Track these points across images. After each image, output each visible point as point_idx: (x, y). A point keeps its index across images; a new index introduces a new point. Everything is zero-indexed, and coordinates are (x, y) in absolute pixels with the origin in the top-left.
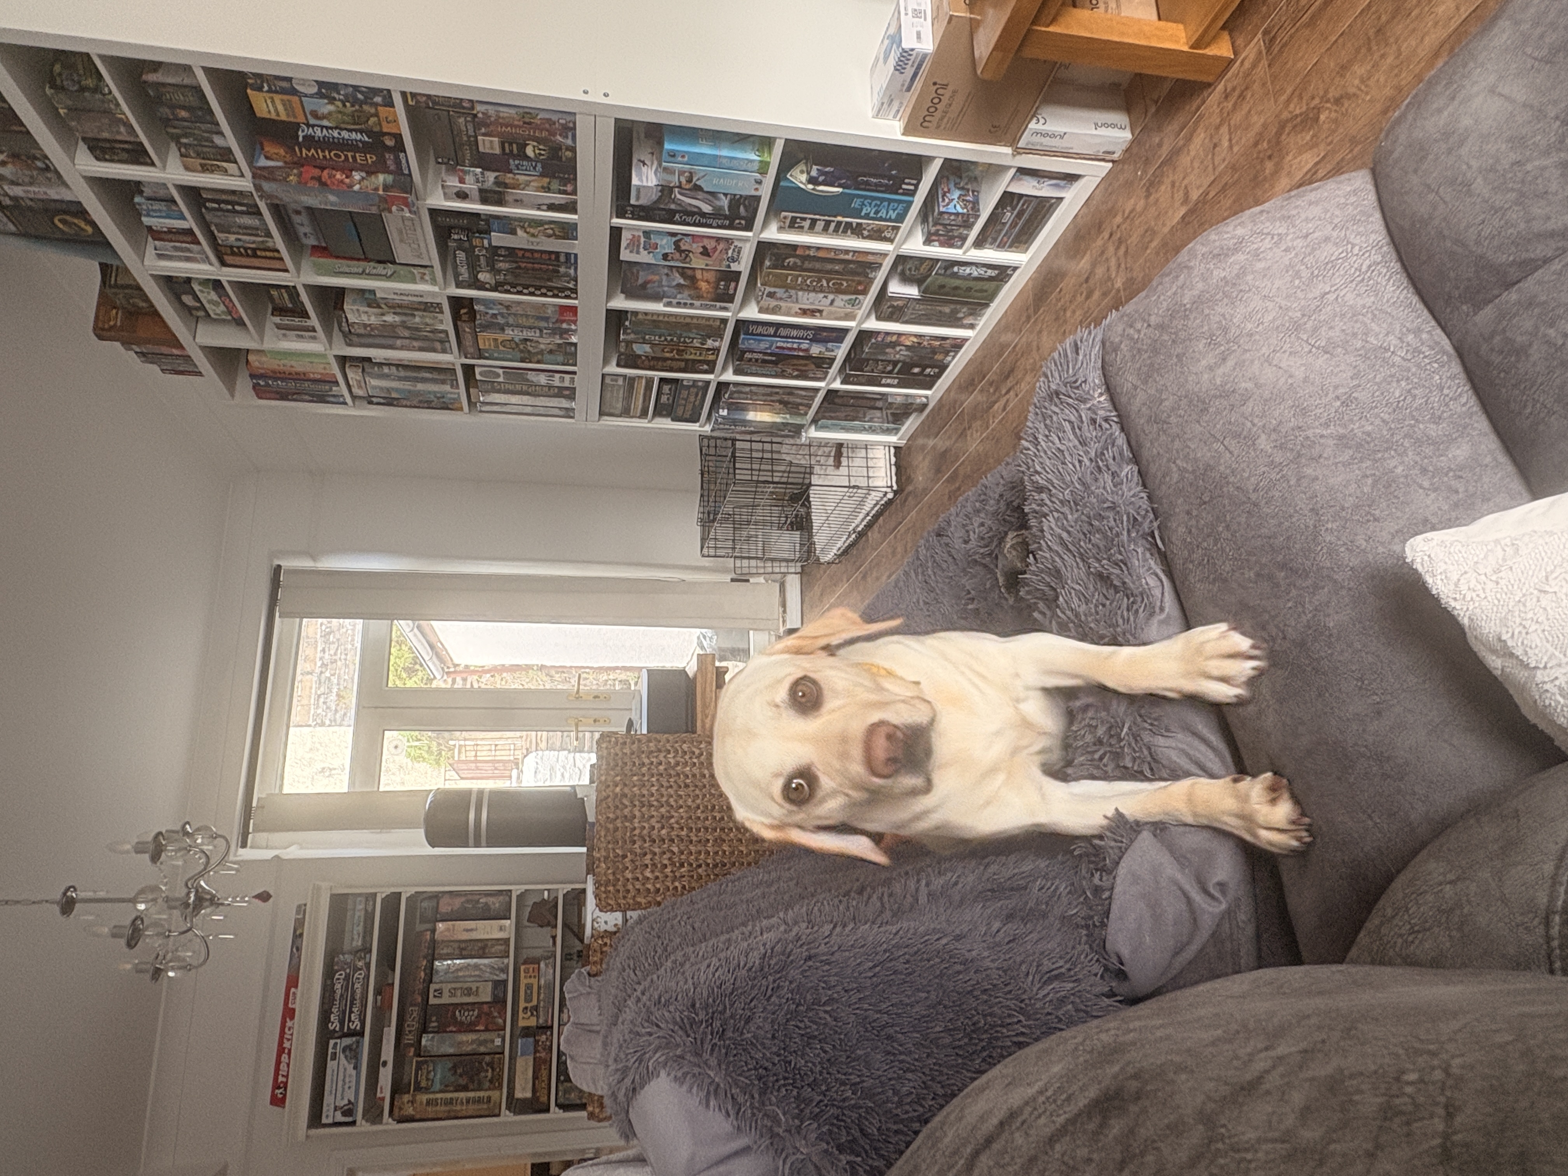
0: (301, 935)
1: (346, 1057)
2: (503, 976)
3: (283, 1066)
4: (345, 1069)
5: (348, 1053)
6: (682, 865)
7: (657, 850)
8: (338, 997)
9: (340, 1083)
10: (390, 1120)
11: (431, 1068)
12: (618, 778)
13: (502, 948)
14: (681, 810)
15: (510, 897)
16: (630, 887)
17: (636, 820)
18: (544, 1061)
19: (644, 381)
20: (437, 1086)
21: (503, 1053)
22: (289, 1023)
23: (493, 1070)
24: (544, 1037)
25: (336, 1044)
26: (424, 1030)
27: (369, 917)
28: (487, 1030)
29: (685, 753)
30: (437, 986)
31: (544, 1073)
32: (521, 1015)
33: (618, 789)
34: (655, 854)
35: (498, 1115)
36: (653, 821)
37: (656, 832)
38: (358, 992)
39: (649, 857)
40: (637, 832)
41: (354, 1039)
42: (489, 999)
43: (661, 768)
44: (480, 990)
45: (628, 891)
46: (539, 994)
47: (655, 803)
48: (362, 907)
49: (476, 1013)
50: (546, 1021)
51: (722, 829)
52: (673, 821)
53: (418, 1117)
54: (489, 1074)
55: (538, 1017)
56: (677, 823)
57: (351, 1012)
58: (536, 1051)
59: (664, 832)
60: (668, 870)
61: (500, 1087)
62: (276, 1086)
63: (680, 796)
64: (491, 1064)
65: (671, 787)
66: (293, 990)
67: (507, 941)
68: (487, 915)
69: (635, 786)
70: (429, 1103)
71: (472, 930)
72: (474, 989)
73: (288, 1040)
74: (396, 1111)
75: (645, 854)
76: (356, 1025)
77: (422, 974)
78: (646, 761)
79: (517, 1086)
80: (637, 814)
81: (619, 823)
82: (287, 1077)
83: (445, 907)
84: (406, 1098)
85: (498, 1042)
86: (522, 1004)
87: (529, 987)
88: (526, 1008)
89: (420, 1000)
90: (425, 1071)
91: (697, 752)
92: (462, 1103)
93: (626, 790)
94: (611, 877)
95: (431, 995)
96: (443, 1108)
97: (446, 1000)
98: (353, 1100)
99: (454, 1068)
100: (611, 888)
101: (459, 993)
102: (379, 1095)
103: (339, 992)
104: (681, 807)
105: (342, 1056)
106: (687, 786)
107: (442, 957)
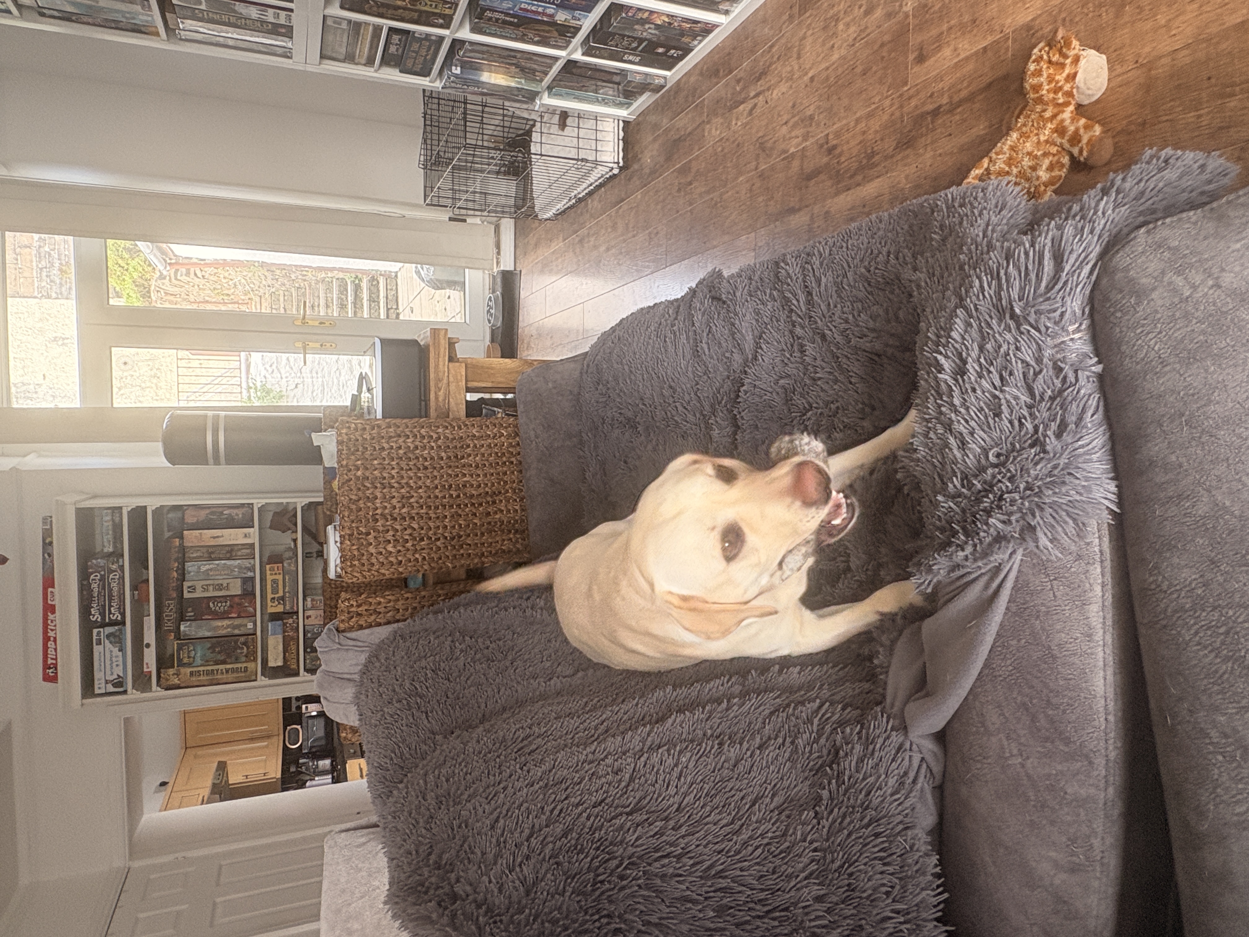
0: (51, 543)
1: (111, 642)
2: (250, 574)
3: (51, 652)
4: (111, 651)
5: (112, 639)
6: (422, 539)
7: (398, 527)
8: (96, 594)
9: (108, 662)
10: (159, 689)
11: (192, 648)
12: (359, 462)
13: (248, 551)
14: (420, 491)
15: (252, 509)
16: (374, 560)
17: (378, 501)
18: (292, 638)
19: (371, 28)
20: (198, 661)
21: (255, 634)
22: (51, 617)
23: (248, 648)
24: (290, 621)
25: (99, 633)
26: (182, 618)
27: (117, 528)
28: (239, 617)
29: (423, 437)
30: (190, 584)
31: (293, 647)
32: (269, 603)
33: (359, 473)
34: (397, 531)
35: (255, 680)
36: (394, 501)
37: (397, 511)
38: (115, 589)
39: (391, 533)
40: (379, 511)
41: (116, 628)
42: (239, 593)
43: (401, 452)
44: (231, 585)
45: (373, 564)
46: (284, 587)
47: (396, 485)
48: (109, 518)
49: (228, 603)
50: (292, 608)
51: (459, 506)
52: (412, 500)
53: (182, 685)
54: (245, 651)
55: (284, 605)
56: (417, 502)
57: (110, 606)
58: (284, 632)
59: (404, 510)
60: (409, 545)
61: (255, 660)
62: (46, 667)
63: (420, 478)
64: (245, 643)
65: (410, 469)
66: (50, 590)
67: (252, 546)
68: (231, 524)
69: (376, 469)
70: (192, 674)
71: (218, 537)
72: (225, 585)
73: (52, 630)
74: (163, 681)
75: (388, 531)
76: (117, 616)
77: (175, 574)
78: (386, 446)
79: (270, 658)
80: (379, 495)
81: (361, 504)
82: (56, 659)
83: (190, 518)
84: (171, 671)
85: (250, 626)
86: (270, 596)
87: (275, 582)
88: (273, 598)
89: (175, 595)
90: (186, 651)
91: (435, 436)
92: (222, 673)
93: (367, 474)
94: (356, 553)
95: (185, 592)
96: (206, 678)
97: (198, 594)
98: (121, 675)
99: (213, 647)
100: (356, 563)
101: (211, 588)
102: (145, 670)
103: (96, 590)
104: (420, 487)
105: (107, 641)
106: (426, 468)
107: (192, 560)
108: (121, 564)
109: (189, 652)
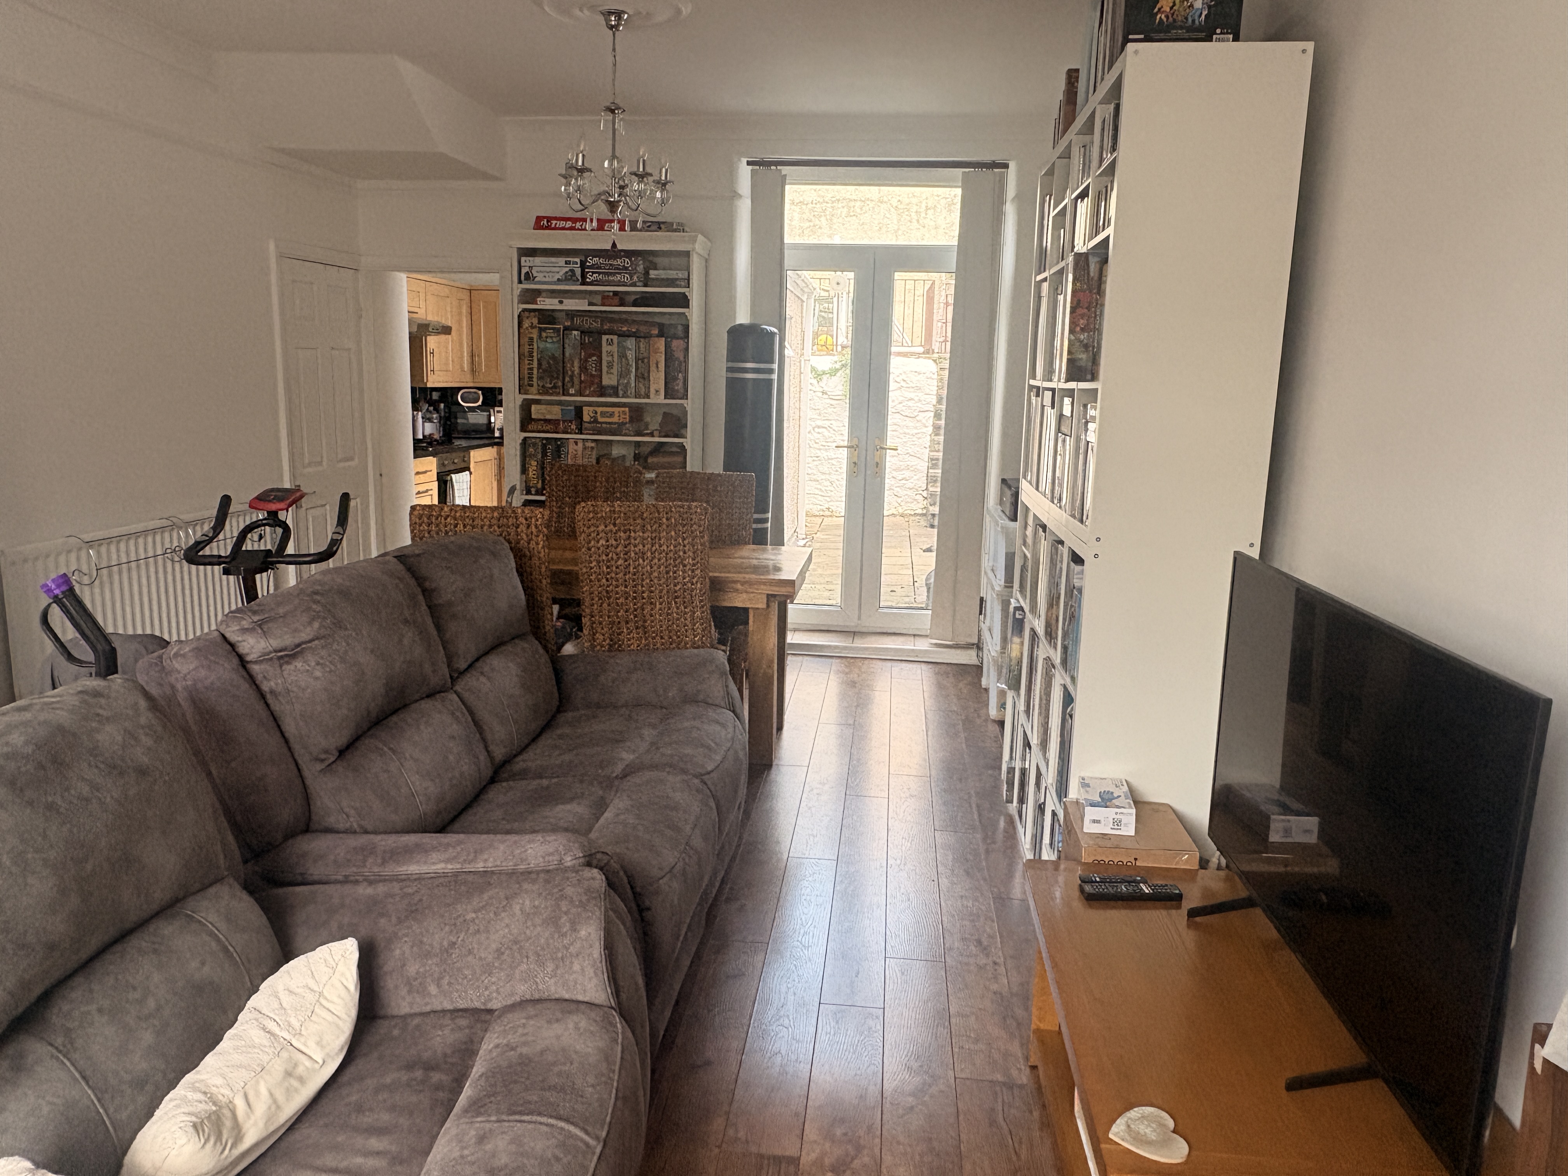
0: (661, 229)
2: (621, 393)
3: (562, 224)
8: (611, 262)
9: (548, 269)
10: (520, 310)
11: (555, 340)
12: (673, 520)
13: (643, 393)
14: (649, 568)
15: (682, 399)
16: (592, 529)
18: (557, 428)
20: (542, 345)
21: (564, 395)
23: (551, 388)
24: (573, 427)
26: (584, 333)
27: (671, 283)
28: (581, 382)
29: (693, 571)
30: (615, 341)
31: (548, 427)
33: (664, 520)
34: (616, 548)
35: (520, 393)
36: (641, 547)
37: (633, 548)
38: (614, 279)
39: (614, 543)
40: (633, 534)
42: (604, 383)
43: (681, 553)
44: (611, 376)
45: (589, 528)
46: (606, 423)
48: (680, 276)
49: (594, 373)
50: (586, 429)
53: (522, 331)
54: (549, 385)
55: (589, 423)
57: (599, 273)
58: (564, 421)
61: (540, 394)
62: (549, 219)
64: (555, 387)
67: (648, 397)
68: (669, 379)
69: (667, 533)
70: (531, 339)
71: (657, 367)
72: (612, 371)
74: (527, 314)
77: (625, 329)
79: (539, 407)
82: (555, 228)
83: (675, 343)
84: (535, 321)
85: (572, 391)
86: (599, 409)
87: (612, 415)
88: (596, 413)
89: (605, 327)
90: (552, 335)
91: (694, 581)
92: (529, 365)
93: (664, 526)
94: (599, 515)
95: (607, 336)
96: (527, 350)
97: (605, 348)
99: (553, 357)
101: (610, 359)
102: (538, 300)
103: (615, 262)
107: (638, 344)
108: (638, 284)
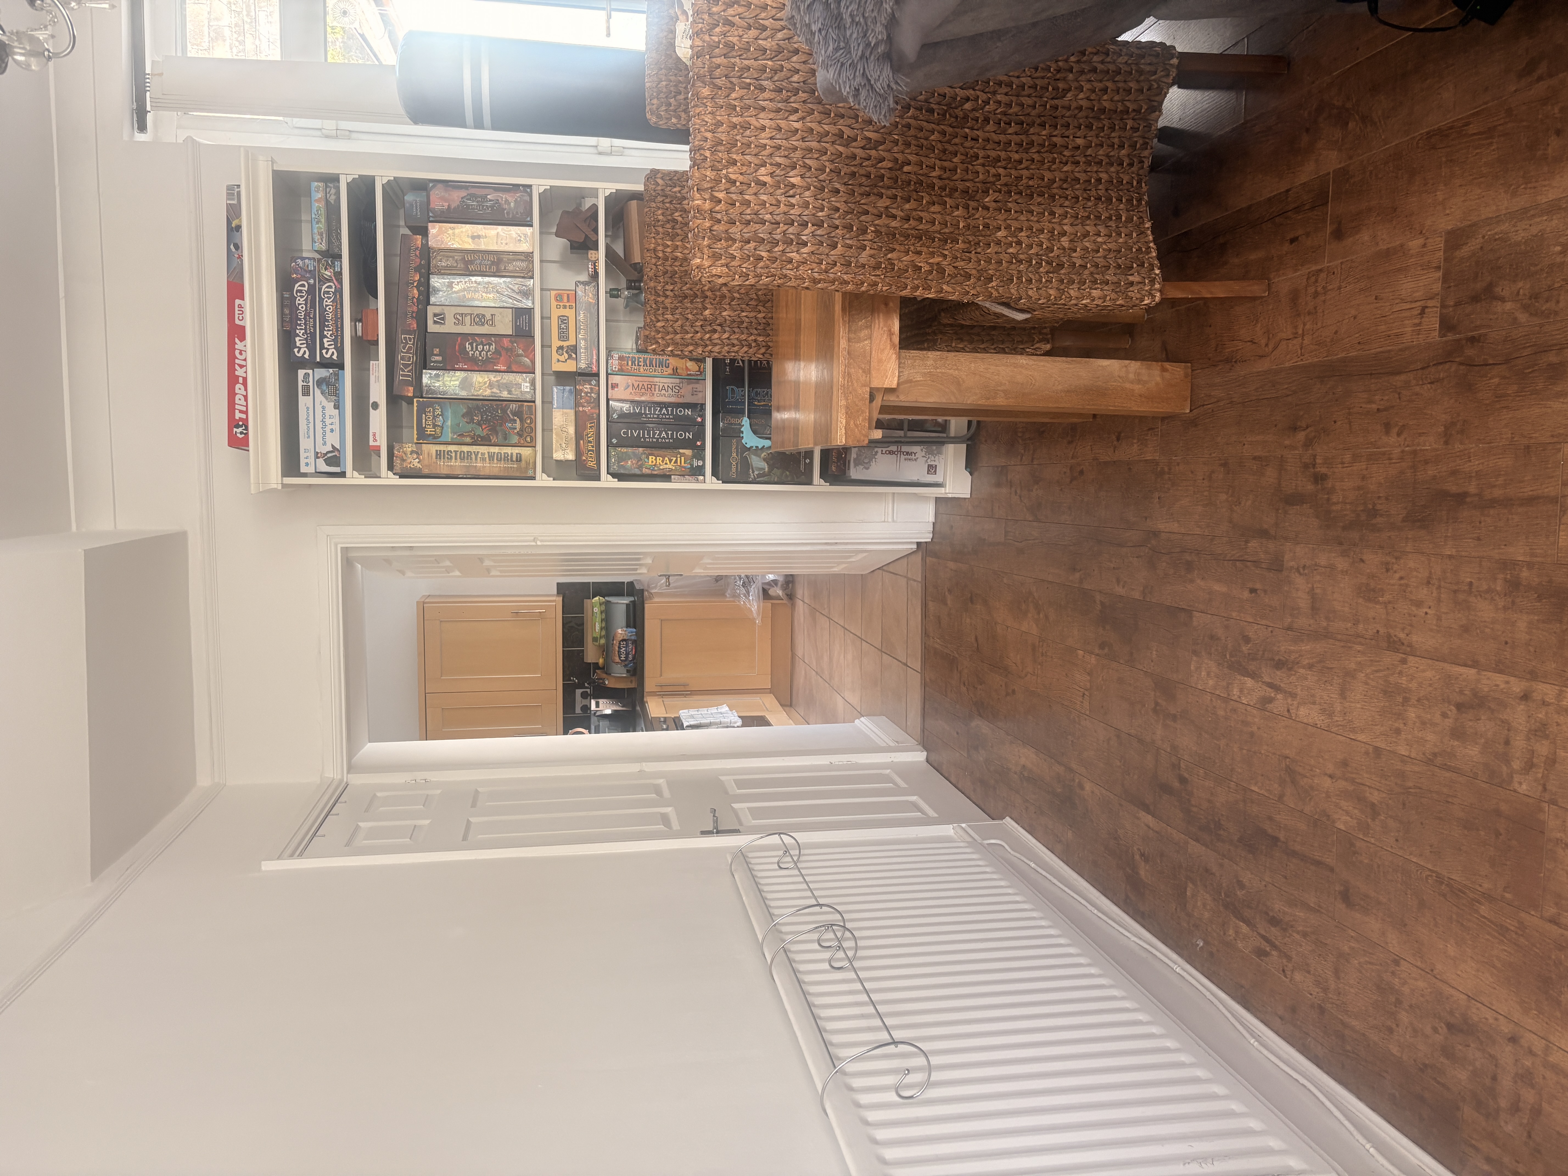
1: (323, 393)
4: (324, 408)
5: (324, 387)
8: (302, 315)
9: (319, 425)
11: (438, 412)
13: (524, 264)
20: (449, 436)
22: (239, 345)
25: (306, 375)
26: (424, 364)
30: (437, 310)
32: (555, 356)
38: (330, 309)
41: (331, 370)
46: (578, 329)
48: (320, 195)
49: (493, 347)
53: (426, 471)
54: (518, 425)
57: (322, 337)
58: (577, 405)
62: (233, 423)
64: (518, 414)
66: (238, 302)
71: (478, 237)
73: (241, 366)
74: (397, 462)
76: (331, 353)
86: (556, 343)
88: (561, 348)
90: (430, 415)
95: (430, 322)
96: (459, 463)
97: (449, 327)
98: (338, 446)
99: (469, 414)
105: (318, 392)
107: (440, 273)
108: (337, 269)
109: (434, 417)
